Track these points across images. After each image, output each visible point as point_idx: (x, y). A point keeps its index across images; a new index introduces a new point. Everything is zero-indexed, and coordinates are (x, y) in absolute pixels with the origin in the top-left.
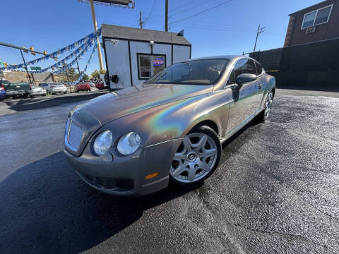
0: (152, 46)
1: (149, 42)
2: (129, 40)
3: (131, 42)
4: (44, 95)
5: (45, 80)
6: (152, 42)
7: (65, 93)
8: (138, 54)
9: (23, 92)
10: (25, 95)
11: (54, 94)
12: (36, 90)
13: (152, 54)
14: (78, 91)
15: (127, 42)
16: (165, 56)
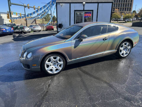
0: (84, 5)
1: (82, 3)
2: (70, 3)
3: (71, 4)
4: (30, 32)
5: (32, 23)
6: (84, 3)
7: (40, 31)
8: (75, 11)
9: (21, 30)
10: (21, 32)
11: (34, 31)
12: (27, 29)
13: (84, 10)
14: (47, 30)
15: (69, 4)
16: (93, 11)
